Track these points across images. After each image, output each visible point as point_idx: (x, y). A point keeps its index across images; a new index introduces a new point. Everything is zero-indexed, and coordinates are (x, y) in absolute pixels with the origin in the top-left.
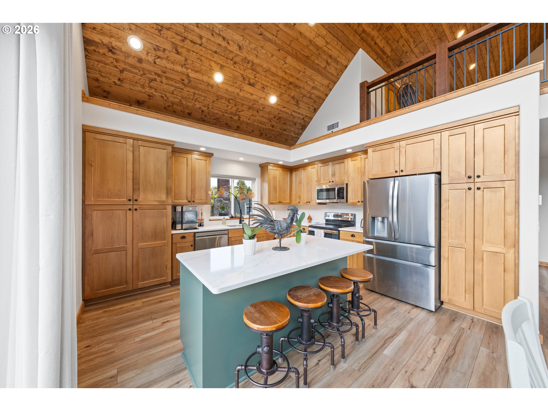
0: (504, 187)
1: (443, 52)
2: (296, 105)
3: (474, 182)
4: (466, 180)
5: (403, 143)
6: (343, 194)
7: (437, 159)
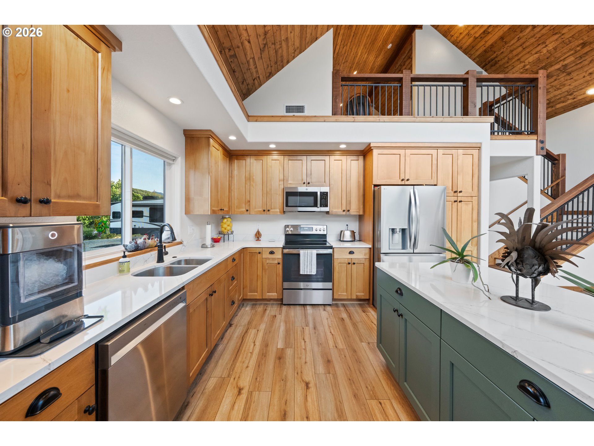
0: (472, 202)
1: (407, 79)
2: (261, 50)
3: (457, 196)
4: (452, 193)
5: (408, 152)
6: (326, 201)
7: (434, 173)
